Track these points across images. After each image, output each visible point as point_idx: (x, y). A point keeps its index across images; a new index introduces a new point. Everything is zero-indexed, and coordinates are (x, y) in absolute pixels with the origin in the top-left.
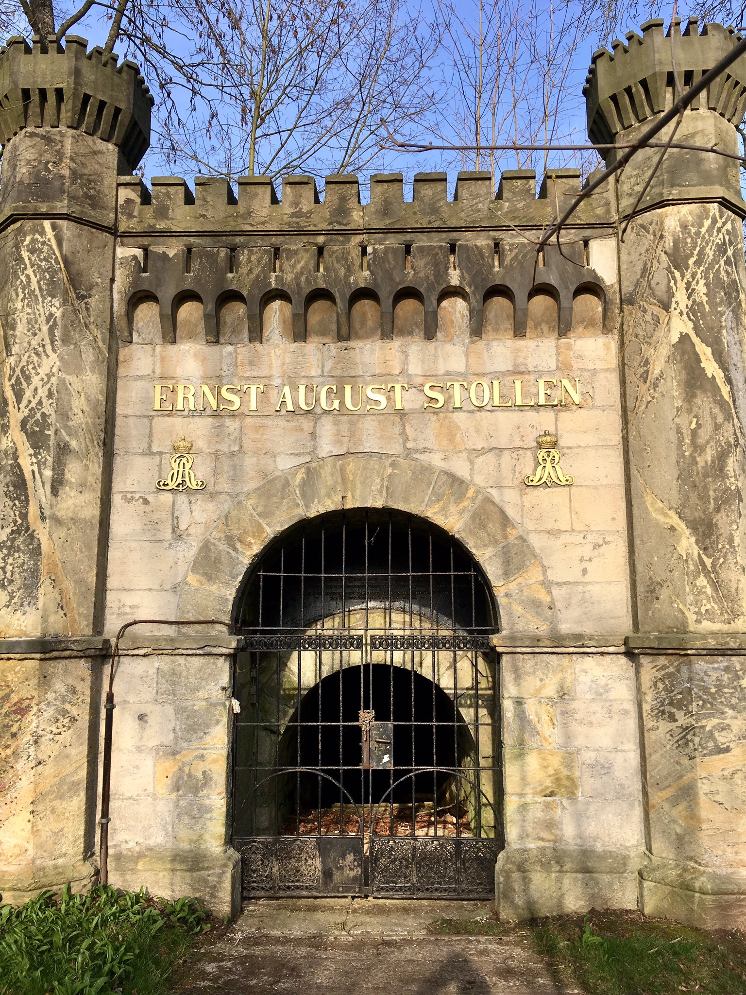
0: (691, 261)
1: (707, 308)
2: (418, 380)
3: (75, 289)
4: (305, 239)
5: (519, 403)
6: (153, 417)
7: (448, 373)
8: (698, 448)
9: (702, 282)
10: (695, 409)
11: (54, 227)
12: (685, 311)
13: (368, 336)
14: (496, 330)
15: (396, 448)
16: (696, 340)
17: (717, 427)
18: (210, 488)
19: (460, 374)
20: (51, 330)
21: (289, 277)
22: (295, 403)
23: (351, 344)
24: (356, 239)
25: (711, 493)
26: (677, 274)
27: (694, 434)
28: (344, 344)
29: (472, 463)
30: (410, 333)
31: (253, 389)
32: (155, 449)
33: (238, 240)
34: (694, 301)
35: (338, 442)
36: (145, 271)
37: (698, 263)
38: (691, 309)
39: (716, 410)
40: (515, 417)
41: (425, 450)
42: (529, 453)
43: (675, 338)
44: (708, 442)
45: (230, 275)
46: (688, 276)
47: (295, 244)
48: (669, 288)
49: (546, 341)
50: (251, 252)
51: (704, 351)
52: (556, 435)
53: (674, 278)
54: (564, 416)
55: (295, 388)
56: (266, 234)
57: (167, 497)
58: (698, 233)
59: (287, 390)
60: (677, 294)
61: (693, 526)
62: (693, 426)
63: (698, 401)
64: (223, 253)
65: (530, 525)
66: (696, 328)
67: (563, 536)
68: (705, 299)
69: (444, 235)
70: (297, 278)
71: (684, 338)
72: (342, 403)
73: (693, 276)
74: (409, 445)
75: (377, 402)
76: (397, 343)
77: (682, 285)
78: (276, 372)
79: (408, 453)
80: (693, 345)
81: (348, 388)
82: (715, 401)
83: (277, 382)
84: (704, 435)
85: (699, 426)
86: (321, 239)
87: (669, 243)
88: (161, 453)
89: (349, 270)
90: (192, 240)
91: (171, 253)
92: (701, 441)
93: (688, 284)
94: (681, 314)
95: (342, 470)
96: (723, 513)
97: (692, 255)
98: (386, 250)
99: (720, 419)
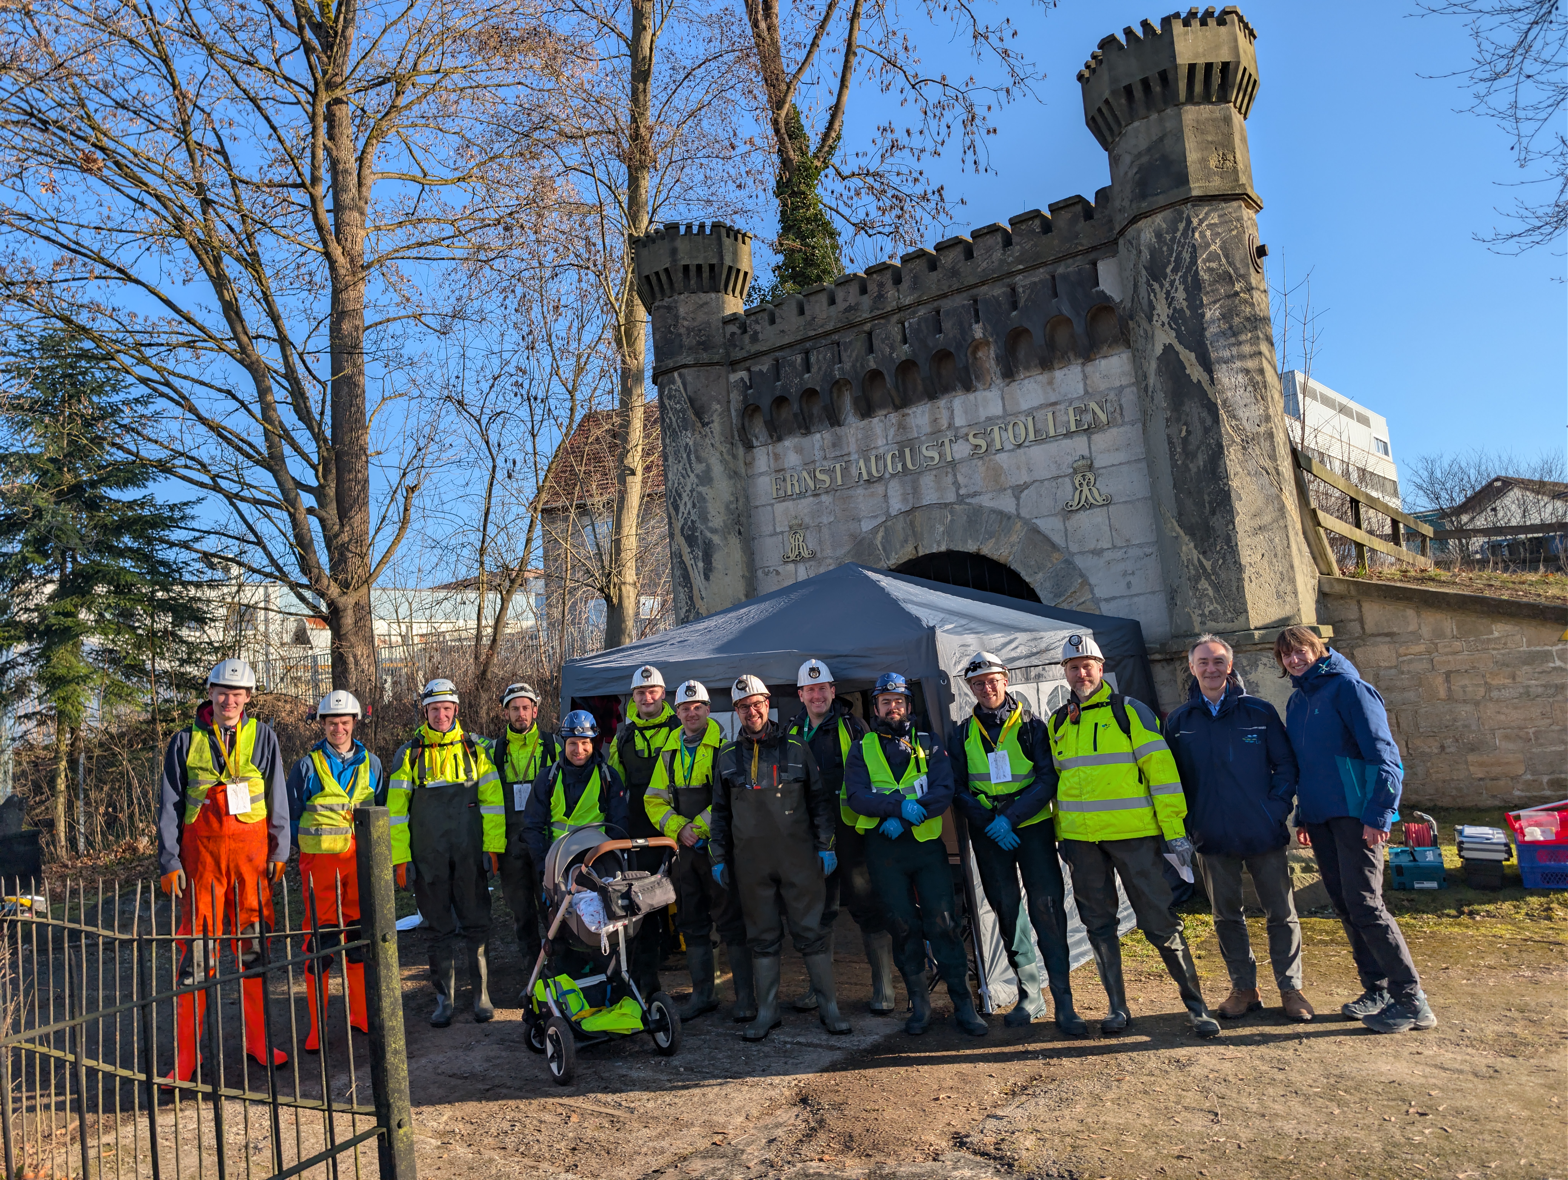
0: (1168, 270)
1: (1188, 313)
2: (964, 431)
3: (700, 419)
4: (856, 330)
5: (1052, 433)
6: (772, 505)
7: (989, 419)
8: (1189, 455)
9: (1181, 288)
10: (1183, 417)
11: (680, 375)
12: (1166, 320)
13: (919, 400)
14: (1027, 368)
15: (951, 497)
16: (1179, 347)
17: (1207, 430)
18: (819, 555)
19: (998, 417)
20: (688, 456)
21: (848, 366)
22: (869, 473)
23: (906, 411)
24: (895, 319)
25: (1206, 497)
26: (1156, 286)
27: (1185, 441)
28: (901, 411)
29: (1018, 498)
30: (954, 389)
31: (838, 466)
32: (778, 530)
33: (808, 345)
34: (1175, 309)
35: (905, 500)
36: (751, 387)
37: (1175, 270)
38: (1172, 318)
39: (1204, 414)
40: (1052, 448)
41: (975, 494)
42: (1067, 479)
43: (1159, 350)
44: (1198, 448)
45: (806, 376)
46: (1167, 285)
47: (848, 337)
48: (1150, 302)
49: (1072, 367)
50: (819, 353)
51: (1188, 357)
52: (1091, 458)
53: (1153, 291)
54: (1096, 437)
55: (867, 460)
56: (827, 334)
57: (791, 567)
58: (1173, 239)
59: (862, 463)
60: (1158, 307)
61: (1190, 531)
62: (1184, 434)
63: (1186, 408)
64: (799, 359)
65: (1074, 548)
66: (1179, 336)
67: (1106, 554)
68: (1185, 304)
69: (965, 295)
70: (854, 366)
71: (1168, 349)
72: (904, 465)
73: (1172, 283)
74: (962, 492)
75: (932, 458)
76: (942, 403)
77: (1162, 296)
78: (853, 448)
79: (961, 499)
80: (1177, 353)
81: (907, 451)
82: (1203, 406)
83: (854, 457)
84: (1194, 441)
85: (1189, 432)
86: (867, 327)
87: (1146, 255)
88: (782, 533)
89: (893, 348)
90: (777, 354)
91: (765, 368)
92: (1191, 448)
93: (1168, 293)
94: (1163, 325)
95: (912, 524)
96: (1218, 515)
97: (1169, 262)
98: (919, 323)
99: (1209, 422)
